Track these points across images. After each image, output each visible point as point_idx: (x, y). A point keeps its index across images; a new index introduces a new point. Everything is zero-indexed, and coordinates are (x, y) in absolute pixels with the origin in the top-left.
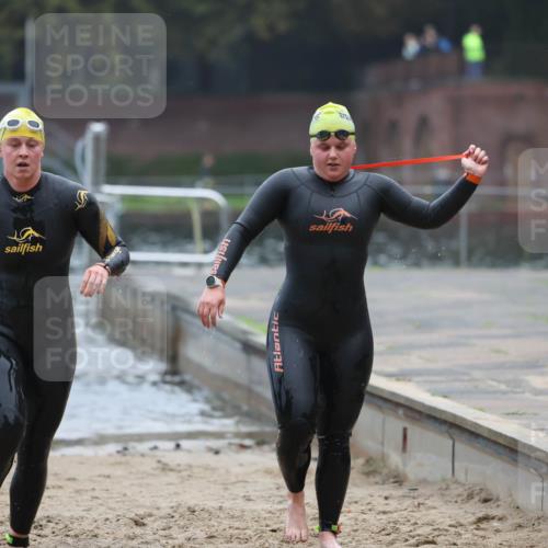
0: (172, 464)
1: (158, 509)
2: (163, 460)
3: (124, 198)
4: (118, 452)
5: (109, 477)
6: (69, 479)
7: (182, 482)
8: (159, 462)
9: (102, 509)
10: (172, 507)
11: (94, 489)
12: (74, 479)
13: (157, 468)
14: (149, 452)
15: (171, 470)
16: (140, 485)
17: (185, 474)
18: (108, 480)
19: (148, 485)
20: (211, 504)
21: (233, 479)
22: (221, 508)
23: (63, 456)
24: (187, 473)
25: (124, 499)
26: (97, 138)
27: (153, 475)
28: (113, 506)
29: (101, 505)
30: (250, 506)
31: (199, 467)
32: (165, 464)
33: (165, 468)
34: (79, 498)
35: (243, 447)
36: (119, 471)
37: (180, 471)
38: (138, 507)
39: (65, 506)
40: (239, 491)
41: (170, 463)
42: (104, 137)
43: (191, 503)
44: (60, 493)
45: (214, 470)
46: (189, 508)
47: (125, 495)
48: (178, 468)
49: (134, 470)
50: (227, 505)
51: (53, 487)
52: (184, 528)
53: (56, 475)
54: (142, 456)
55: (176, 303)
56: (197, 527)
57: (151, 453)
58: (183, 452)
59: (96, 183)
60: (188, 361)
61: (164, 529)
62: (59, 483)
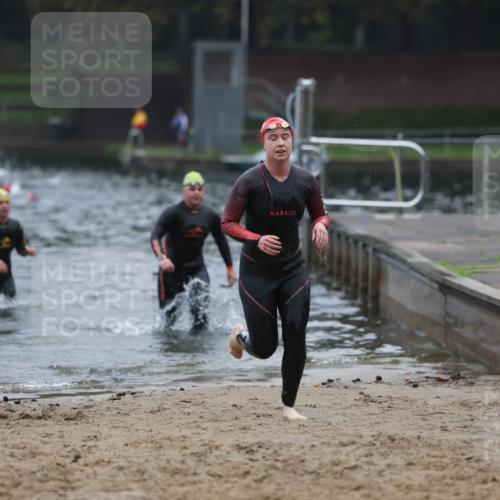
0: (374, 397)
1: (360, 437)
2: (365, 392)
3: (330, 147)
4: (323, 384)
5: (315, 406)
6: (278, 408)
7: (384, 413)
8: (361, 393)
9: (307, 436)
10: (373, 436)
13: (360, 399)
14: (351, 383)
15: (372, 401)
16: (344, 415)
17: (385, 405)
18: (314, 409)
19: (352, 415)
20: (410, 433)
21: (431, 411)
22: (419, 437)
23: (273, 386)
24: (388, 405)
25: (329, 427)
26: (306, 92)
27: (355, 405)
28: (317, 433)
29: (307, 432)
30: (446, 436)
31: (399, 398)
32: (369, 396)
33: (367, 399)
34: (288, 427)
35: (439, 380)
36: (324, 401)
37: (380, 403)
38: (342, 435)
39: (275, 433)
40: (436, 422)
41: (371, 395)
42: (312, 90)
43: (392, 432)
44: (270, 420)
45: (413, 401)
46: (390, 437)
47: (330, 424)
48: (380, 400)
49: (338, 401)
50: (425, 434)
51: (264, 416)
52: (385, 455)
53: (265, 404)
54: (346, 387)
55: (377, 246)
56: (398, 455)
57: (354, 384)
58: (383, 385)
59: (304, 135)
60: (389, 299)
61: (366, 456)
62: (270, 412)
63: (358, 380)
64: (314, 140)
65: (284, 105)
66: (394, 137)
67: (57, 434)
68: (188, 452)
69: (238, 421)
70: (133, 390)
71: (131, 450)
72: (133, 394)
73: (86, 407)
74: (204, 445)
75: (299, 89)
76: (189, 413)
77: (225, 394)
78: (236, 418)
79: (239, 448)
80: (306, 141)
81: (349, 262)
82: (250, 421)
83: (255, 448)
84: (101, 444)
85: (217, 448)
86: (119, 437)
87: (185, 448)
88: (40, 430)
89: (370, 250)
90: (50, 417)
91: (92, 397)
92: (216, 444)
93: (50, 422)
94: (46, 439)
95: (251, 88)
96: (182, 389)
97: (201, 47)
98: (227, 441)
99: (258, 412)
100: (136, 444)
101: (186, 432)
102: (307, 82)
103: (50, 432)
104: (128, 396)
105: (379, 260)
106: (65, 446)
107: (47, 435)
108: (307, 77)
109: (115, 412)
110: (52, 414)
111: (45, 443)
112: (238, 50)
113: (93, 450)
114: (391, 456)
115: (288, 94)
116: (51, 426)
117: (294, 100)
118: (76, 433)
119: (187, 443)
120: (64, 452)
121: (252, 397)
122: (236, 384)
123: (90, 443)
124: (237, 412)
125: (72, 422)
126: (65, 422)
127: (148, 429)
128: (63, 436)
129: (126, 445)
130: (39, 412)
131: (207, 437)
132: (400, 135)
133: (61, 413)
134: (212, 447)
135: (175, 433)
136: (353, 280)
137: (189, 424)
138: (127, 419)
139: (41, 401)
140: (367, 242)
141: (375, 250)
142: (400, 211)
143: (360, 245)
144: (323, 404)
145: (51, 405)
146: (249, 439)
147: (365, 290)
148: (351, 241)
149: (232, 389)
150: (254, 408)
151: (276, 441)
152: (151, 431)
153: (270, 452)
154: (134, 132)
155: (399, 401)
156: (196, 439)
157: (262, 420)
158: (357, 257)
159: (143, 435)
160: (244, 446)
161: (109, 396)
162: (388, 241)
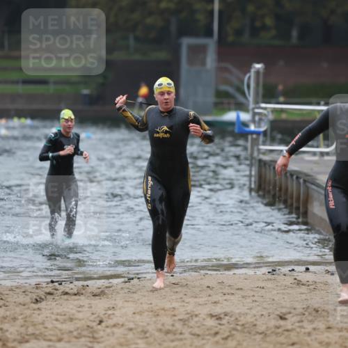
0: (304, 281)
1: (295, 309)
3: (274, 110)
4: (269, 272)
5: (263, 288)
6: (238, 289)
7: (311, 292)
8: (296, 279)
9: (259, 308)
10: (304, 308)
11: (254, 296)
12: (241, 289)
13: (294, 283)
14: (288, 272)
15: (303, 285)
16: (283, 294)
17: (312, 287)
18: (262, 290)
19: (288, 293)
24: (313, 287)
25: (273, 302)
26: (258, 72)
27: (291, 287)
28: (265, 306)
29: (258, 306)
31: (321, 283)
32: (300, 281)
33: (299, 283)
34: (245, 301)
36: (269, 285)
37: (308, 286)
38: (282, 307)
39: (236, 306)
41: (302, 280)
42: (262, 71)
43: (316, 306)
44: (232, 297)
46: (315, 309)
47: (273, 300)
48: (308, 283)
49: (279, 284)
51: (228, 294)
52: (312, 322)
53: (230, 286)
54: (285, 275)
55: (306, 178)
56: (320, 321)
57: (290, 273)
58: (310, 274)
59: (257, 102)
60: (314, 214)
61: (299, 322)
62: (232, 292)
63: (293, 270)
64: (263, 105)
65: (242, 82)
66: (318, 104)
67: (87, 306)
68: (176, 318)
69: (210, 298)
70: (139, 276)
71: (138, 317)
72: (139, 278)
73: (107, 287)
74: (188, 314)
75: (253, 70)
76: (177, 292)
77: (202, 279)
78: (210, 296)
79: (212, 316)
80: (257, 106)
81: (287, 189)
82: (219, 298)
83: (222, 316)
84: (117, 313)
85: (196, 316)
86: (129, 308)
87: (175, 316)
88: (76, 302)
89: (301, 181)
90: (82, 294)
91: (111, 280)
92: (197, 313)
93: (82, 297)
94: (80, 309)
95: (220, 70)
96: (172, 276)
97: (186, 42)
98: (204, 311)
99: (224, 291)
100: (141, 313)
101: (175, 305)
102: (258, 66)
103: (82, 304)
104: (135, 280)
105: (308, 188)
106: (93, 314)
107: (81, 306)
108: (258, 63)
109: (126, 291)
110: (84, 292)
111: (79, 312)
112: (211, 44)
113: (112, 316)
114: (316, 323)
115: (245, 74)
116: (83, 300)
117: (249, 78)
118: (100, 305)
119: (176, 312)
120: (92, 318)
121: (220, 281)
122: (209, 272)
123: (110, 312)
124: (210, 292)
125: (97, 297)
126: (92, 297)
127: (149, 302)
128: (91, 307)
129: (134, 313)
130: (75, 291)
131: (189, 308)
132: (322, 103)
133: (90, 291)
134: (193, 315)
135: (168, 306)
136: (289, 201)
137: (177, 299)
138: (135, 295)
139: (76, 283)
140: (300, 176)
141: (305, 181)
142: (322, 154)
143: (295, 177)
144: (269, 286)
145: (83, 286)
146: (218, 310)
147: (298, 208)
148: (288, 174)
149: (206, 276)
150: (221, 288)
151: (238, 311)
152: (151, 304)
153: (233, 319)
154: (140, 100)
155: (322, 285)
156: (182, 310)
157: (227, 297)
158: (292, 186)
159: (146, 307)
160: (214, 314)
161: (123, 280)
162: (314, 175)
